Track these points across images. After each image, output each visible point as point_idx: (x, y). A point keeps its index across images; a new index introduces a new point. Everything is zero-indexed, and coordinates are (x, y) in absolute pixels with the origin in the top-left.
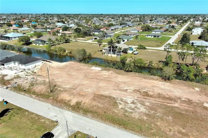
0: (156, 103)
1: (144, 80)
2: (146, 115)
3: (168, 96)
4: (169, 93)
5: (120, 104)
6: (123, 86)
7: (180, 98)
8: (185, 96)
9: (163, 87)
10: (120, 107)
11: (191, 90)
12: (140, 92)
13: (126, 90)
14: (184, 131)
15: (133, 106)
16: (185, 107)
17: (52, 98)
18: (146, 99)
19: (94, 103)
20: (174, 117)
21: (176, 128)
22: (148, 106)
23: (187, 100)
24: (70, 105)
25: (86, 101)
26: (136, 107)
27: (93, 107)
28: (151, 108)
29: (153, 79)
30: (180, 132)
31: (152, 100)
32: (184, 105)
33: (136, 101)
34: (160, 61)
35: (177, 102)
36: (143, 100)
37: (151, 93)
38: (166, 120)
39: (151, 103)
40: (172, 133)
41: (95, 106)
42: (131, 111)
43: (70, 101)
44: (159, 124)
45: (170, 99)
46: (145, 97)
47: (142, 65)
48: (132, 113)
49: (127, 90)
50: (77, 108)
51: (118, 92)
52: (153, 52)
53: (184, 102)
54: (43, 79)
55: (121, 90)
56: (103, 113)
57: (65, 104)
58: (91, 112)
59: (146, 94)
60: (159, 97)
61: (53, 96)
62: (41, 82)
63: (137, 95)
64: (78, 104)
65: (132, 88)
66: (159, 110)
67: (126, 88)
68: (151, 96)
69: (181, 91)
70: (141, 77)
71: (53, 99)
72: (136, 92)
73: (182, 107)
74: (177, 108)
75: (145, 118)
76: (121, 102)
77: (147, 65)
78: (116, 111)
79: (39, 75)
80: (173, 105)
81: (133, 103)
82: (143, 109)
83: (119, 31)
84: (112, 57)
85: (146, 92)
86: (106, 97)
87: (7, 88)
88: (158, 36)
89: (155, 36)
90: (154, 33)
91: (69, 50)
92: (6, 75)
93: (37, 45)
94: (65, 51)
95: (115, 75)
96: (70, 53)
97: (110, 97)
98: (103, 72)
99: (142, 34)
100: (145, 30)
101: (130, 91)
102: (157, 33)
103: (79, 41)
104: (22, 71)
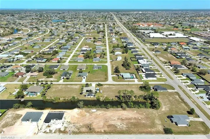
1: (117, 112)
2: (127, 128)
3: (128, 118)
7: (132, 118)
8: (133, 116)
10: (118, 127)
13: (115, 119)
17: (93, 132)
19: (110, 129)
20: (134, 126)
22: (126, 124)
24: (103, 133)
25: (106, 129)
29: (119, 110)
30: (137, 130)
33: (121, 124)
34: (116, 96)
36: (123, 122)
37: (123, 118)
43: (101, 131)
44: (131, 129)
45: (130, 119)
47: (109, 101)
48: (122, 129)
50: (106, 133)
52: (107, 87)
53: (134, 119)
55: (113, 120)
56: (115, 132)
58: (111, 132)
59: (122, 120)
60: (126, 119)
63: (120, 121)
64: (104, 131)
66: (129, 125)
67: (114, 119)
68: (124, 120)
69: (131, 114)
70: (115, 110)
71: (95, 132)
73: (134, 121)
78: (118, 130)
80: (132, 121)
81: (121, 125)
82: (125, 126)
83: (68, 61)
84: (91, 98)
85: (121, 119)
86: (111, 125)
87: (70, 134)
88: (101, 68)
89: (98, 68)
90: (95, 61)
91: (62, 98)
92: (60, 128)
93: (31, 96)
94: (60, 99)
95: (105, 112)
96: (65, 100)
97: (112, 125)
98: (98, 112)
99: (88, 64)
100: (86, 58)
101: (116, 120)
102: (96, 61)
103: (53, 83)
104: (63, 124)
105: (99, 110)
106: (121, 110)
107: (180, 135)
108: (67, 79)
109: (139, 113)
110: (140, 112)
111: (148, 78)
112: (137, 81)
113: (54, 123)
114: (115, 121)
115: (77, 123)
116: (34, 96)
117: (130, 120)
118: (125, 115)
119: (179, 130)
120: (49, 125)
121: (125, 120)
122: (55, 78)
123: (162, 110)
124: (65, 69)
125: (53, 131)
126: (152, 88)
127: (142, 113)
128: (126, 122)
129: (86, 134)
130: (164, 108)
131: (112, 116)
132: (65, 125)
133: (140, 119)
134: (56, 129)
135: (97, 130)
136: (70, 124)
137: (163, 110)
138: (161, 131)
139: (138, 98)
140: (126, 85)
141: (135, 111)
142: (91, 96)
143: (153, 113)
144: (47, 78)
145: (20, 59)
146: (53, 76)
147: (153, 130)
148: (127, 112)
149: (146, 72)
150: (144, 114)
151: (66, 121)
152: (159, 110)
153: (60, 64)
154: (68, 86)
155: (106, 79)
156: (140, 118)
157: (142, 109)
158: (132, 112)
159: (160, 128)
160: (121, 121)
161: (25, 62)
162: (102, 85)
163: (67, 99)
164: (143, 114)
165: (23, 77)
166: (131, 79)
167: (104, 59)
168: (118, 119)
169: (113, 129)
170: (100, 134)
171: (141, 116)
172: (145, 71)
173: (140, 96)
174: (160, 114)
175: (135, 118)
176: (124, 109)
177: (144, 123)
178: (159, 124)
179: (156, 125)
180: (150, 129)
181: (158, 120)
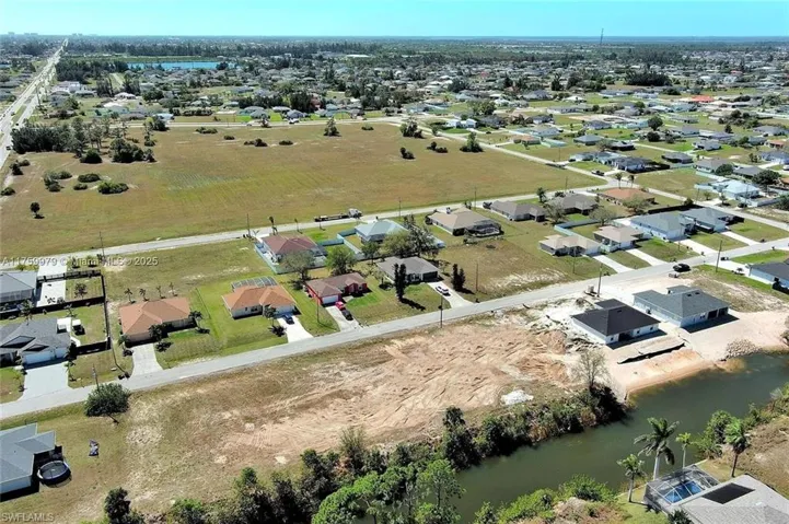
3: (311, 410)
7: (292, 417)
12: (355, 394)
13: (375, 385)
18: (332, 388)
23: (280, 420)
26: (328, 372)
30: (260, 375)
32: (278, 409)
33: (338, 378)
35: (291, 408)
36: (332, 385)
37: (338, 400)
38: (283, 377)
45: (305, 407)
55: (382, 380)
59: (341, 394)
60: (319, 402)
63: (349, 386)
66: (300, 384)
67: (379, 388)
68: (331, 396)
74: (283, 399)
80: (292, 400)
81: (338, 374)
85: (346, 398)
109: (257, 452)
117: (300, 402)
121: (323, 398)
127: (237, 461)
128: (316, 390)
133: (248, 419)
156: (249, 426)
160: (342, 388)
164: (233, 455)
168: (361, 393)
171: (242, 438)
175: (276, 417)
177: (226, 409)
178: (145, 423)
179: (162, 419)
180: (200, 391)
181: (141, 445)
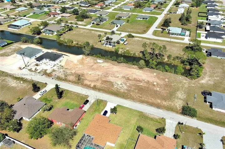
0: (132, 84)
1: (128, 69)
2: (127, 90)
3: (138, 80)
4: (140, 78)
5: (115, 85)
6: (116, 74)
7: (144, 80)
8: (147, 79)
9: (138, 74)
10: (115, 87)
11: (152, 75)
12: (125, 77)
14: (140, 96)
15: (121, 86)
16: (145, 85)
19: (103, 85)
20: (139, 90)
21: (138, 95)
22: (128, 86)
23: (147, 81)
24: (91, 87)
25: (98, 84)
26: (122, 86)
27: (102, 87)
28: (130, 87)
29: (134, 68)
31: (131, 82)
32: (145, 84)
33: (123, 83)
34: (141, 52)
35: (142, 82)
36: (126, 82)
37: (130, 78)
38: (135, 92)
39: (129, 84)
40: (136, 97)
41: (103, 87)
42: (120, 88)
43: (90, 85)
44: (131, 94)
45: (139, 81)
46: (128, 81)
47: (129, 55)
48: (120, 89)
49: (119, 76)
50: (95, 88)
51: (114, 78)
52: (138, 40)
54: (70, 71)
55: (115, 77)
57: (88, 87)
58: (102, 90)
59: (128, 79)
60: (134, 80)
61: (80, 82)
62: (70, 74)
63: (124, 80)
64: (95, 86)
65: (121, 75)
66: (133, 87)
67: (118, 76)
68: (130, 80)
69: (146, 76)
70: (126, 67)
71: (81, 84)
72: (123, 78)
73: (143, 85)
74: (142, 86)
75: (126, 91)
76: (116, 84)
77: (132, 55)
78: (113, 89)
79: (66, 68)
80: (140, 84)
81: (121, 84)
82: (125, 87)
83: (113, 8)
84: (109, 47)
86: (108, 81)
87: (53, 79)
88: (146, 19)
89: (144, 18)
90: (145, 11)
91: (75, 41)
92: (47, 70)
93: (47, 34)
94: (73, 42)
95: (112, 66)
96: (77, 44)
97: (110, 82)
98: (104, 64)
99: (133, 13)
100: (137, 7)
101: (120, 77)
102: (147, 11)
103: (79, 26)
104: (54, 66)
105: (107, 62)
106: (136, 68)
107: (206, 123)
108: (97, 24)
109: (158, 78)
110: (161, 77)
111: (208, 38)
112: (189, 39)
113: (46, 63)
114: (117, 79)
115: (71, 69)
116: (50, 35)
117: (139, 83)
118: (137, 75)
119: (211, 116)
120: (39, 64)
122: (85, 22)
123: (200, 82)
124: (102, 15)
125: (38, 71)
126: (204, 51)
127: (164, 78)
128: (131, 83)
129: (70, 84)
130: (205, 80)
131: (117, 72)
132: (55, 68)
133: (154, 85)
134: (42, 70)
135: (86, 82)
136: (62, 68)
137: (203, 81)
138: (177, 109)
139: (173, 60)
140: (168, 41)
141: (155, 74)
142: (109, 46)
143: (181, 82)
144: (77, 21)
145: (65, 2)
146: (85, 20)
147: (165, 103)
148: (143, 72)
149: (210, 31)
150: (166, 80)
151: (60, 64)
152: (193, 81)
153: (101, 10)
154: (92, 32)
155: (145, 31)
156: (155, 83)
157: (169, 74)
158: (149, 73)
159: (179, 104)
161: (69, 5)
162: (133, 37)
163: (81, 43)
164: (164, 80)
165: (54, 16)
166: (180, 36)
167: (160, 11)
169: (106, 87)
170: (87, 88)
171: (159, 82)
172: (209, 29)
173: (177, 57)
174: (193, 87)
175: (148, 82)
176: (141, 68)
177: (157, 91)
178: (180, 99)
179: (174, 98)
180: (159, 101)
181: (183, 93)
